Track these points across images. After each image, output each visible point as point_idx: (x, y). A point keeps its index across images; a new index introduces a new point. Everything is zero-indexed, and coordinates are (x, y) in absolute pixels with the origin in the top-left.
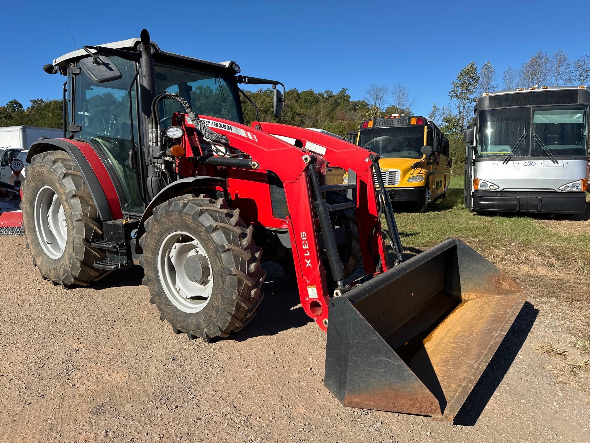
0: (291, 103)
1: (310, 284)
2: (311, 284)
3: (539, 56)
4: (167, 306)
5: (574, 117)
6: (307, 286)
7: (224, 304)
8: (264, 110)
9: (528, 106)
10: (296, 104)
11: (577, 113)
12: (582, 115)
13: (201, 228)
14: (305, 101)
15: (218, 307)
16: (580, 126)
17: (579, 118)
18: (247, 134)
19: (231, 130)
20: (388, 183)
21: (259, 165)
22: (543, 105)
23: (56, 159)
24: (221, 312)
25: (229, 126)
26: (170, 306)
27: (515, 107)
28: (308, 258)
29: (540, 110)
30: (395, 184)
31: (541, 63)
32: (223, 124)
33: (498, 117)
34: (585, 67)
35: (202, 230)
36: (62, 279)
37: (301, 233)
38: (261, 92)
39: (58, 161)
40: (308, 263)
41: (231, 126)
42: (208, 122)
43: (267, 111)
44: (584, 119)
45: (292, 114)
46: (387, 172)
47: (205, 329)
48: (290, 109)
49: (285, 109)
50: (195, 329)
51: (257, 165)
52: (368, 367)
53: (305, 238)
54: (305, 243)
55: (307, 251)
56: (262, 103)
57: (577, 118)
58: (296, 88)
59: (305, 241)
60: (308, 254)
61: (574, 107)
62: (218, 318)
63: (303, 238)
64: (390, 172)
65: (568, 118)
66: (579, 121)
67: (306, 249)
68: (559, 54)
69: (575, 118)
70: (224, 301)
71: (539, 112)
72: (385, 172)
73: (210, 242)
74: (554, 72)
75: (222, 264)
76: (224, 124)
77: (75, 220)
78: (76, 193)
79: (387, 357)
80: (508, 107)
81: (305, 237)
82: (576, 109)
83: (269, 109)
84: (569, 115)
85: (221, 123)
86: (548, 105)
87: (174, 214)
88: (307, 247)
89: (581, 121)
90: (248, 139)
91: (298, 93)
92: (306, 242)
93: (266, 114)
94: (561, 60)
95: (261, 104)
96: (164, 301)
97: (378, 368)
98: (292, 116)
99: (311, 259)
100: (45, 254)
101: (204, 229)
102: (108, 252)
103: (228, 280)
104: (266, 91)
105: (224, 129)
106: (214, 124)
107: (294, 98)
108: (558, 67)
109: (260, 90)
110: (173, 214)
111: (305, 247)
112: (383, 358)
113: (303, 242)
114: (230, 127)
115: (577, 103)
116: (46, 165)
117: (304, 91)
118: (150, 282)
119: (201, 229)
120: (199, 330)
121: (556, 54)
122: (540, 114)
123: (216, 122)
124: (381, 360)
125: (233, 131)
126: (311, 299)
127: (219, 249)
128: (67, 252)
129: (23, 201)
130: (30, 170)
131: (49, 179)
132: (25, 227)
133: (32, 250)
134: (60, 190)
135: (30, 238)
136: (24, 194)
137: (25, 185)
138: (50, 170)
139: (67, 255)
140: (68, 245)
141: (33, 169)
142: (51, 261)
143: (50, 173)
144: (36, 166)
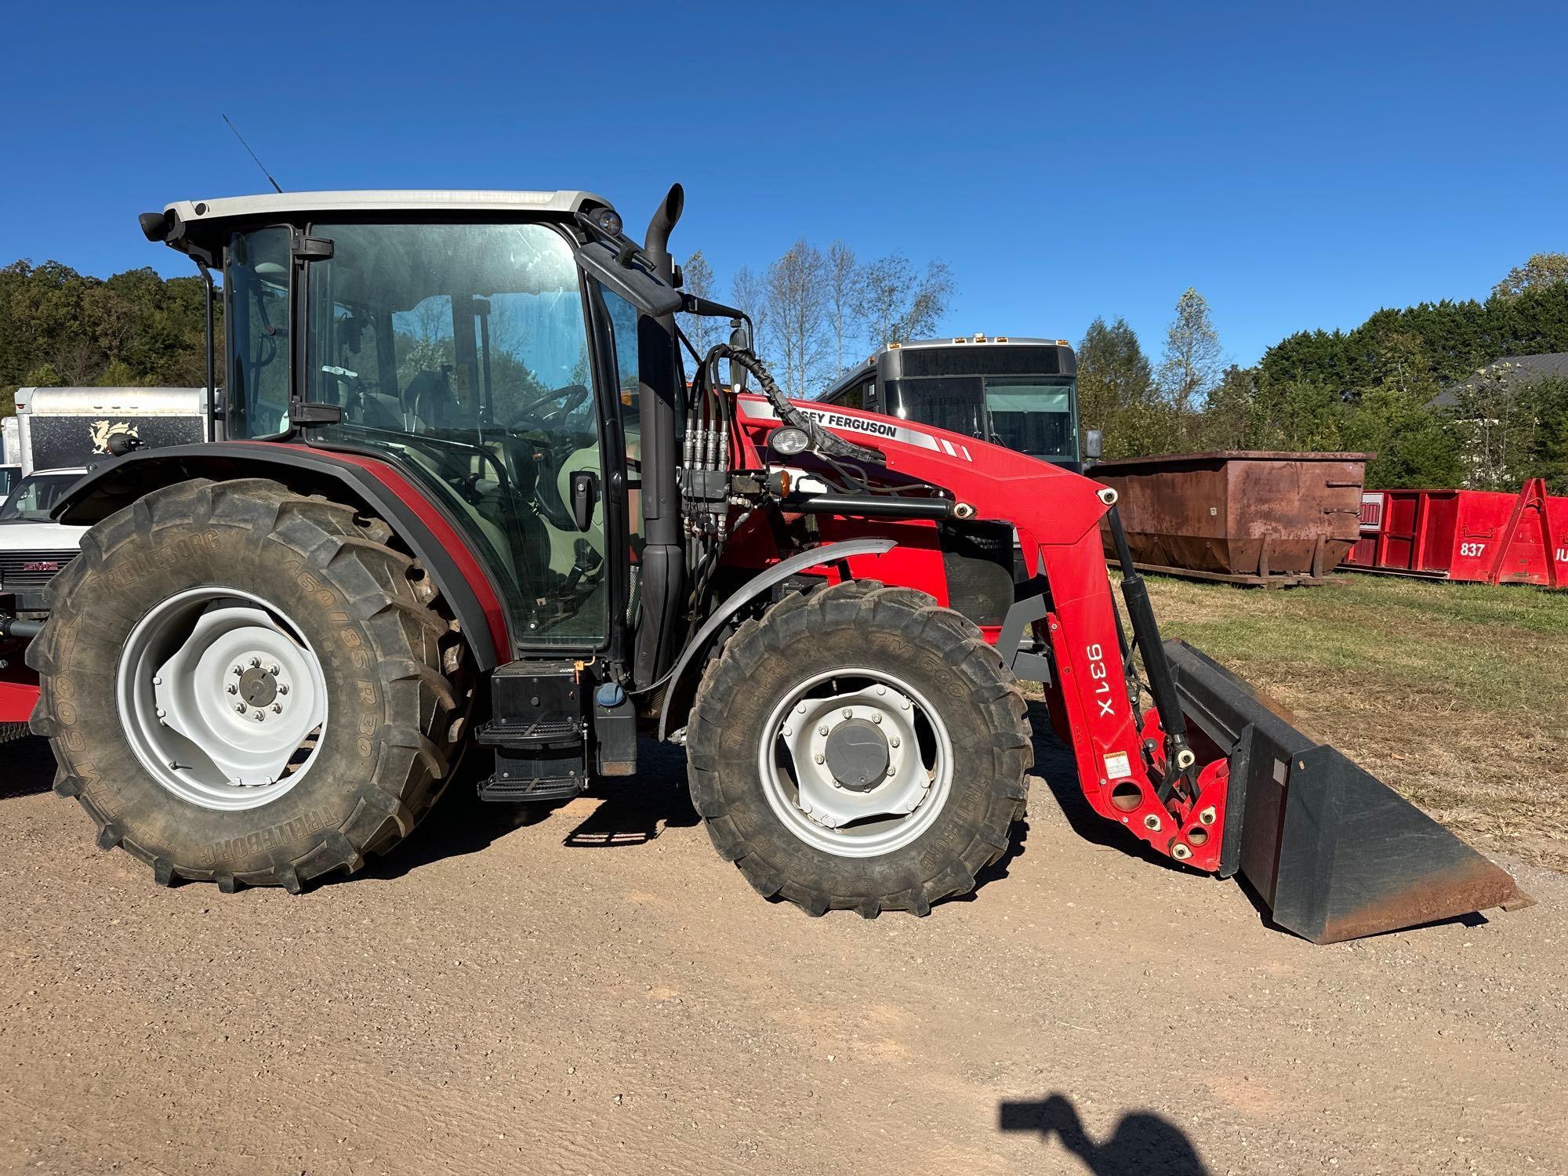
0: (141, 310)
1: (1111, 751)
2: (1114, 749)
3: (801, 249)
4: (791, 855)
5: (1054, 399)
6: (1105, 756)
7: (993, 815)
8: (45, 326)
9: (976, 375)
10: (158, 315)
11: (1057, 392)
12: (1067, 396)
13: (933, 653)
14: (186, 308)
15: (974, 824)
16: (1062, 418)
17: (1062, 401)
18: (940, 445)
19: (893, 435)
21: (974, 511)
22: (1002, 375)
23: (287, 503)
24: (982, 835)
25: (887, 425)
26: (800, 853)
27: (952, 376)
28: (1104, 697)
29: (998, 385)
31: (807, 265)
32: (866, 421)
33: (924, 396)
34: (887, 282)
35: (935, 658)
36: (295, 863)
37: (1088, 648)
38: (23, 270)
39: (290, 511)
40: (1106, 708)
41: (893, 427)
42: (817, 416)
43: (54, 329)
44: (1070, 406)
45: (147, 343)
47: (926, 885)
48: (136, 328)
49: (123, 328)
50: (896, 890)
51: (970, 511)
52: (1377, 857)
53: (1100, 657)
54: (1097, 667)
55: (1104, 683)
56: (36, 304)
57: (1057, 402)
58: (150, 268)
59: (1096, 662)
60: (1107, 689)
61: (1054, 380)
62: (972, 849)
63: (1093, 656)
65: (1045, 401)
66: (1061, 407)
67: (1100, 679)
68: (838, 248)
69: (1055, 401)
70: (994, 809)
71: (996, 388)
73: (960, 683)
74: (832, 290)
75: (991, 727)
76: (871, 422)
77: (394, 677)
78: (395, 601)
79: (1418, 830)
80: (939, 377)
81: (1098, 655)
82: (1056, 384)
83: (62, 325)
84: (1044, 396)
85: (861, 420)
86: (1010, 375)
87: (843, 629)
88: (1104, 675)
89: (1065, 409)
90: (943, 454)
91: (161, 282)
92: (1102, 664)
93: (53, 337)
94: (843, 263)
95: (29, 307)
96: (780, 843)
97: (1398, 855)
98: (147, 347)
99: (1113, 700)
100: (182, 802)
101: (941, 655)
102: (503, 756)
103: (1007, 759)
104: (45, 267)
105: (868, 432)
106: (838, 421)
107: (148, 297)
108: (839, 279)
109: (20, 263)
110: (838, 630)
111: (1096, 674)
112: (1410, 835)
113: (1092, 666)
114: (890, 428)
115: (1058, 372)
116: (235, 524)
117: (178, 279)
118: (734, 802)
119: (932, 656)
120: (910, 891)
121: (834, 250)
122: (996, 393)
123: (845, 417)
124: (1405, 839)
125: (897, 438)
126: (1115, 780)
127: (986, 695)
128: (334, 777)
129: (63, 641)
130: (128, 540)
131: (253, 564)
132: (66, 727)
133: (104, 797)
134: (319, 596)
135: (97, 760)
136: (79, 619)
137: (86, 588)
138: (259, 538)
139: (338, 785)
140: (338, 756)
141: (153, 536)
142: (222, 817)
143: (263, 546)
144: (171, 527)
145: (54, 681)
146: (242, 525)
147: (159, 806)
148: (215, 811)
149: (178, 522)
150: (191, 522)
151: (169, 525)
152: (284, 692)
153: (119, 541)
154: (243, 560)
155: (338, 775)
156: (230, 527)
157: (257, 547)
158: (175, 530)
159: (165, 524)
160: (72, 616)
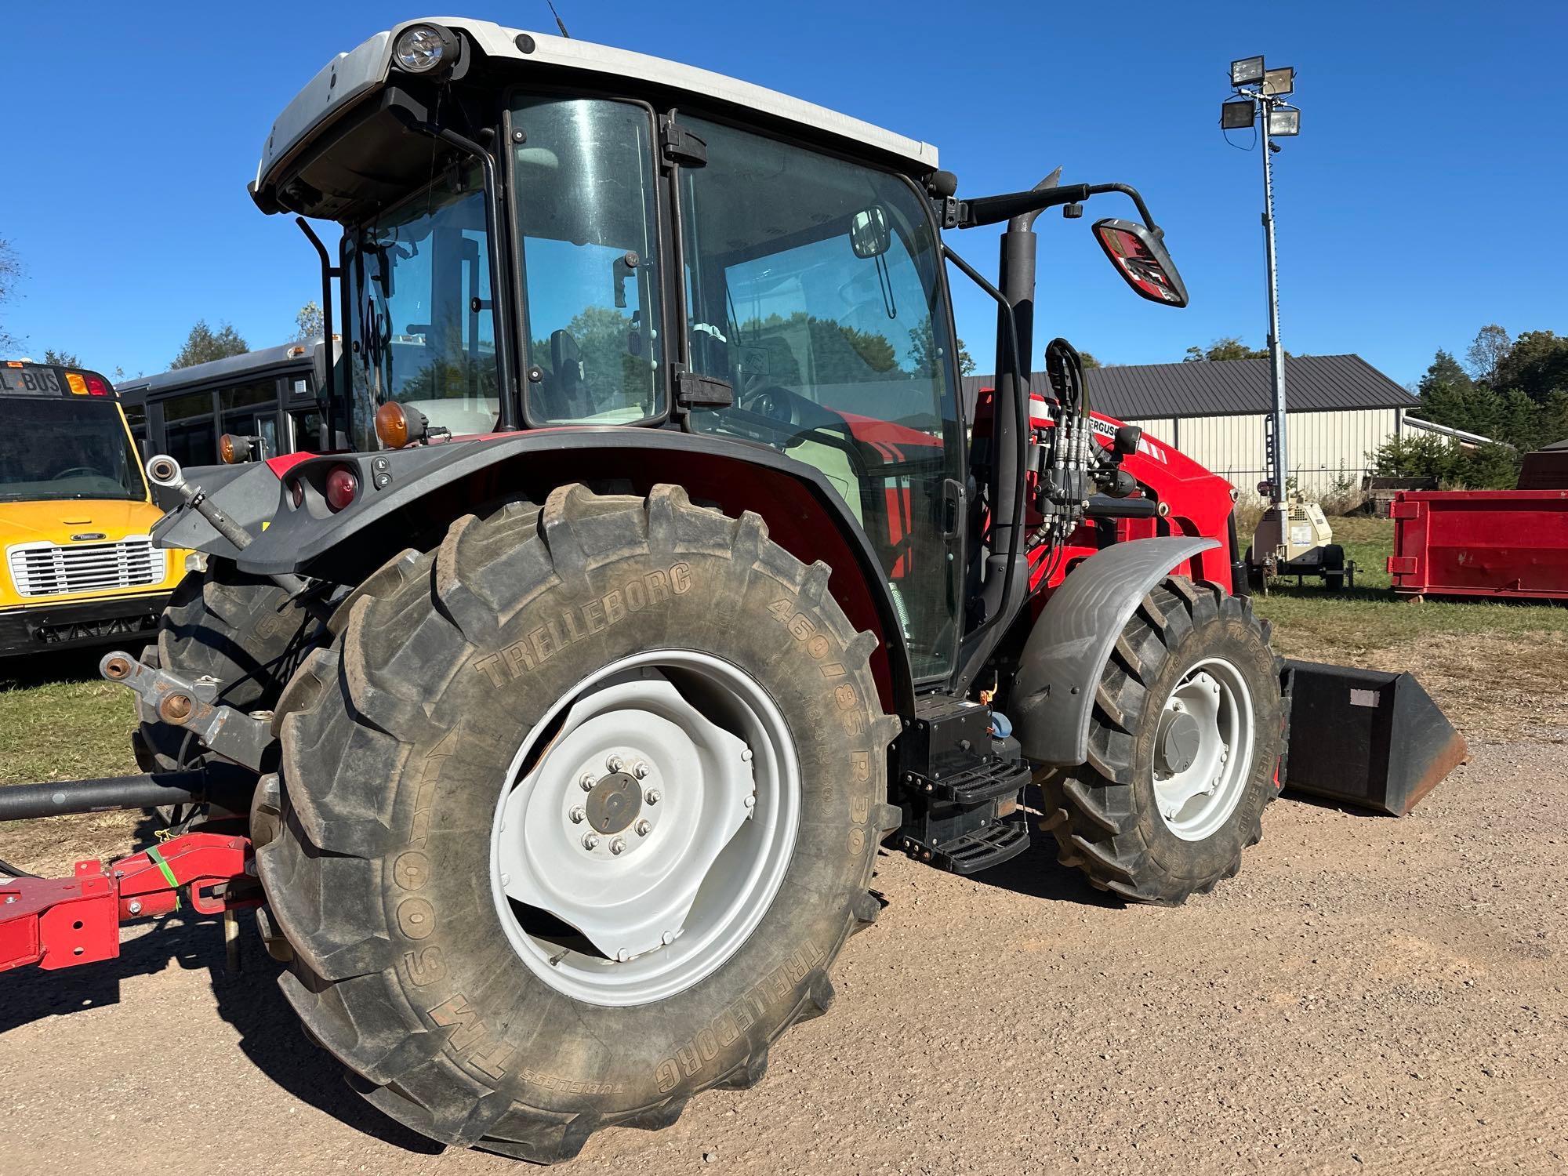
18: (1150, 449)
20: (127, 580)
21: (1170, 509)
30: (150, 581)
32: (1108, 424)
46: (121, 544)
51: (1167, 510)
52: (1424, 746)
64: (128, 544)
72: (113, 545)
76: (1111, 425)
79: (1437, 721)
85: (1105, 423)
87: (1213, 622)
97: (1431, 741)
102: (934, 820)
110: (1210, 623)
112: (1435, 726)
118: (1142, 811)
124: (1433, 729)
128: (820, 894)
129: (414, 785)
130: (543, 588)
131: (733, 609)
132: (415, 944)
133: (480, 1049)
134: (812, 645)
135: (469, 988)
136: (452, 738)
137: (465, 679)
138: (744, 570)
139: (827, 903)
140: (821, 864)
141: (593, 578)
142: (662, 1010)
143: (750, 582)
144: (618, 561)
145: (390, 864)
146: (718, 553)
147: (569, 1028)
148: (649, 1006)
149: (626, 552)
150: (646, 551)
151: (613, 558)
152: (651, 802)
153: (527, 590)
154: (717, 604)
155: (824, 889)
156: (703, 555)
157: (741, 582)
158: (625, 566)
159: (607, 556)
160: (436, 735)
